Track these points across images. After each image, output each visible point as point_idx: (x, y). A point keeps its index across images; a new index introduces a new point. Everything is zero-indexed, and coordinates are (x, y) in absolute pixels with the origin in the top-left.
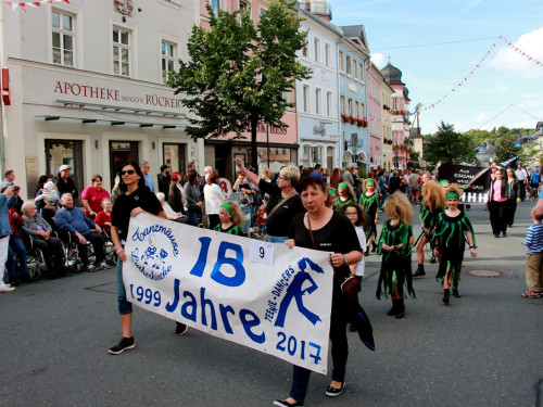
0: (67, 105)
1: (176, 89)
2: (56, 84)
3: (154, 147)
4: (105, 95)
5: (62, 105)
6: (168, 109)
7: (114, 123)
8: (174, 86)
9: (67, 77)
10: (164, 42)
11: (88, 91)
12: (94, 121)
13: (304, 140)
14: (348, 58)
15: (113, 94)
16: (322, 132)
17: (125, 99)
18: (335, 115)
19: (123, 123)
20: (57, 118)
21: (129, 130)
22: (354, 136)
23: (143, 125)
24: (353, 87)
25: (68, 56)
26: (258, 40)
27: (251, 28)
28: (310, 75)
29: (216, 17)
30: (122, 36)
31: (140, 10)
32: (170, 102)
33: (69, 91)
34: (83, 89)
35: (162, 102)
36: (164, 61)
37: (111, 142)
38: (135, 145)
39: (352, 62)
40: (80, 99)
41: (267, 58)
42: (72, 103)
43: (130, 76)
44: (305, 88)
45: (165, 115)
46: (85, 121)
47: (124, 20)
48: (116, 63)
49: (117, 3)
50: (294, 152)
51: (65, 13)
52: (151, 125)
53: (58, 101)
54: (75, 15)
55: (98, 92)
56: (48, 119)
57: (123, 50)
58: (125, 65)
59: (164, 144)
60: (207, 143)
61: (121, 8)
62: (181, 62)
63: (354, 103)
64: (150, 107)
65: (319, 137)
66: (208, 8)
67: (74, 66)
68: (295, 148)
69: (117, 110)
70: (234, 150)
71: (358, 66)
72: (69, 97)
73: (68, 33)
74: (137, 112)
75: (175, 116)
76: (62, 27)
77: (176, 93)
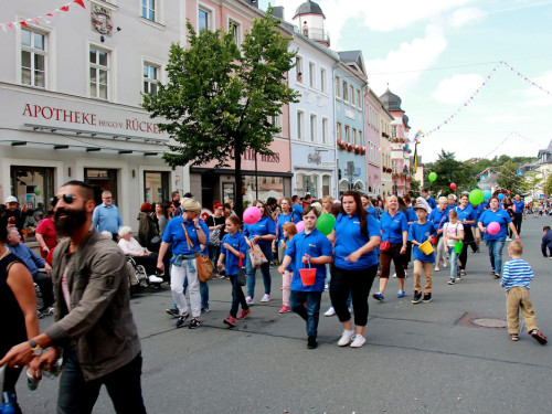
0: (36, 129)
1: (152, 113)
2: (24, 106)
3: (134, 175)
4: (80, 120)
5: (31, 129)
6: (150, 135)
7: (89, 150)
8: (149, 110)
9: (37, 99)
10: (146, 63)
11: (61, 115)
12: (67, 147)
13: (298, 169)
14: (345, 83)
15: (89, 118)
16: (318, 160)
17: (102, 123)
18: (331, 142)
19: (99, 149)
20: (24, 143)
21: (106, 157)
22: (351, 165)
23: (122, 152)
24: (350, 114)
25: (40, 77)
26: (242, 60)
27: (234, 47)
28: (297, 98)
29: (198, 35)
30: (99, 57)
31: (119, 29)
32: (152, 127)
33: (39, 114)
34: (55, 113)
35: (144, 127)
36: (146, 83)
37: (86, 170)
38: (113, 173)
39: (349, 88)
40: (52, 123)
41: (252, 81)
42: (42, 128)
43: (109, 100)
44: (299, 114)
45: (146, 141)
46: (57, 147)
47: (102, 40)
48: (93, 85)
49: (94, 22)
50: (287, 181)
51: (37, 31)
52: (131, 152)
53: (26, 125)
54: (48, 33)
55: (73, 116)
56: (15, 144)
57: (101, 72)
58: (104, 88)
59: (145, 172)
60: (192, 171)
61: (99, 27)
62: (160, 84)
63: (351, 130)
64: (129, 133)
65: (314, 165)
66: (189, 26)
67: (46, 88)
68: (288, 176)
69: (93, 136)
70: (223, 179)
71: (356, 92)
72: (39, 121)
73: (40, 52)
74: (115, 138)
75: (158, 142)
76: (33, 46)
77: (153, 116)
